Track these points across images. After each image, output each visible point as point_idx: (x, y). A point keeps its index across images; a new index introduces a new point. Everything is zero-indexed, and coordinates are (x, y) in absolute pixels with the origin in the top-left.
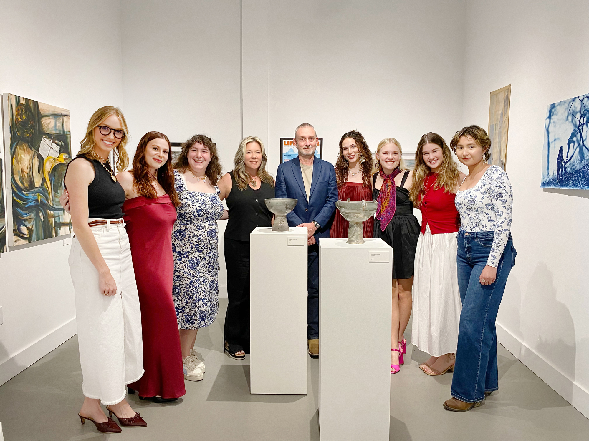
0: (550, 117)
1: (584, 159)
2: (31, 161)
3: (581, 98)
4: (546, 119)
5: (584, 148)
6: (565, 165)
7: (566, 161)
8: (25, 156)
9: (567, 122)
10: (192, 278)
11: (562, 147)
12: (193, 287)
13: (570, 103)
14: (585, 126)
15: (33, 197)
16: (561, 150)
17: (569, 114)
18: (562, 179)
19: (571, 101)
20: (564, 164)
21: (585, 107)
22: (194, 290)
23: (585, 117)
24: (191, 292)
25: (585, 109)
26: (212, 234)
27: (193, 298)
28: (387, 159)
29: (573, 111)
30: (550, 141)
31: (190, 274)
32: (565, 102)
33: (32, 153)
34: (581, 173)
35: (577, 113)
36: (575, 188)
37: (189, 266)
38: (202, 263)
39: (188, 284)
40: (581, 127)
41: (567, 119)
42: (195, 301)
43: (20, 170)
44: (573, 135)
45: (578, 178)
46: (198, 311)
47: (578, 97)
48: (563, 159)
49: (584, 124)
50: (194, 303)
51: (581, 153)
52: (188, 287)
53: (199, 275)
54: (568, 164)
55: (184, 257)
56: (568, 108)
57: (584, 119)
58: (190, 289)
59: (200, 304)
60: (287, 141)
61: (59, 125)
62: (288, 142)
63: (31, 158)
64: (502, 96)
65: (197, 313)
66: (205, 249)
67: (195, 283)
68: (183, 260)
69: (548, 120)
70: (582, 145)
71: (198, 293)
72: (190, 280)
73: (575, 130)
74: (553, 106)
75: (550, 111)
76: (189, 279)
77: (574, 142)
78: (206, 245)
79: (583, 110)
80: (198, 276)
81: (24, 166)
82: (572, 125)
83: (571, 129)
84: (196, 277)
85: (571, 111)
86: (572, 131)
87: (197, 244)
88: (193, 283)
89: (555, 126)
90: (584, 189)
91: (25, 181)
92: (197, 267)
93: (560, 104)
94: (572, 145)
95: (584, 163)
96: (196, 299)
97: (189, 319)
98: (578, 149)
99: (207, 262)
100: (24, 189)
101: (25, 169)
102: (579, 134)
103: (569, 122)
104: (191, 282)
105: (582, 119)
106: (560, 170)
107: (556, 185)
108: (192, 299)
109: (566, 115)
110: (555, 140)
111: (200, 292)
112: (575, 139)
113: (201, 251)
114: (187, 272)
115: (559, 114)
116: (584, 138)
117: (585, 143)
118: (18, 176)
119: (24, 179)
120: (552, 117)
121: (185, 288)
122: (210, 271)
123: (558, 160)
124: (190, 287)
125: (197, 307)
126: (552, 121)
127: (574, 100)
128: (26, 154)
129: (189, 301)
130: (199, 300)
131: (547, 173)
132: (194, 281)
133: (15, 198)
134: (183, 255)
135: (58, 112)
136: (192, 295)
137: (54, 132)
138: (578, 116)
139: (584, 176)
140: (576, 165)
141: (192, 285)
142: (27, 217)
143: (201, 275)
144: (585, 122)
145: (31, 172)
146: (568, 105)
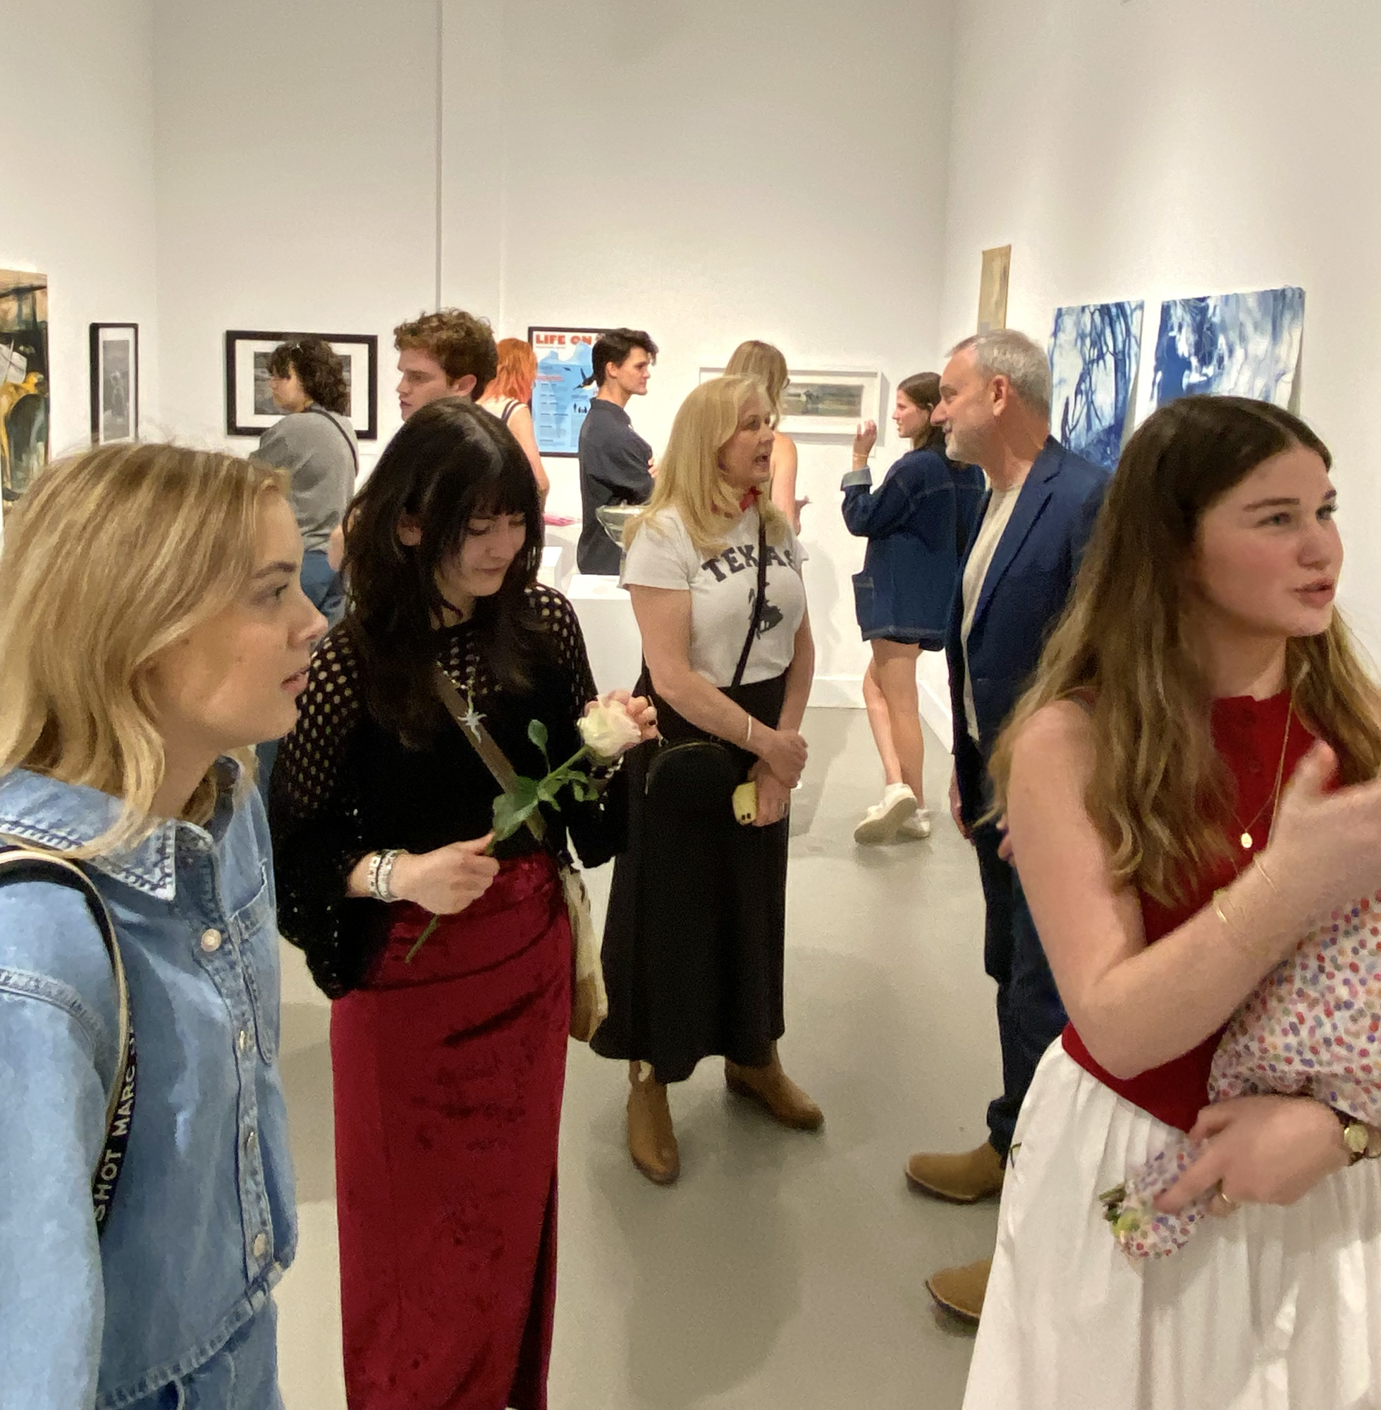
0: (1055, 334)
1: (1091, 428)
3: (1092, 310)
5: (1092, 408)
7: (1070, 427)
9: (1075, 350)
11: (1068, 398)
13: (1078, 313)
14: (1095, 365)
17: (1078, 334)
19: (1080, 312)
20: (1068, 434)
21: (1095, 328)
23: (1095, 347)
25: (1095, 332)
29: (1083, 331)
32: (1073, 311)
35: (1086, 337)
40: (1090, 366)
41: (1075, 345)
44: (1081, 379)
47: (1088, 306)
48: (1068, 422)
49: (1093, 360)
51: (1088, 414)
54: (1073, 433)
56: (1076, 324)
57: (1094, 350)
60: (542, 334)
61: (26, 310)
62: (546, 337)
64: (997, 266)
69: (1053, 340)
70: (1090, 403)
73: (1083, 368)
74: (1060, 314)
75: (1056, 323)
77: (1082, 392)
79: (1093, 332)
82: (1081, 358)
83: (1079, 366)
85: (1080, 331)
86: (1080, 369)
89: (1061, 354)
93: (1067, 311)
94: (1079, 397)
95: (1092, 435)
98: (1085, 409)
102: (1088, 377)
103: (1077, 351)
105: (1092, 350)
109: (1075, 336)
110: (1061, 382)
112: (1083, 386)
115: (1067, 330)
116: (1093, 389)
117: (1094, 397)
120: (1059, 334)
123: (1062, 422)
127: (1083, 309)
135: (25, 283)
137: (17, 328)
138: (1088, 342)
140: (1082, 439)
144: (1095, 357)
146: (1077, 318)
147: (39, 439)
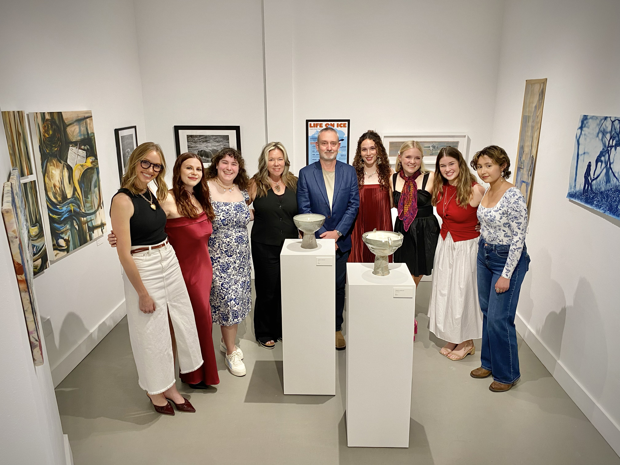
0: (581, 128)
1: (610, 182)
2: (61, 174)
3: (613, 119)
4: (578, 129)
5: (610, 171)
6: (592, 182)
7: (592, 178)
8: (55, 171)
9: (597, 138)
10: (223, 280)
11: (590, 162)
12: (224, 288)
13: (601, 120)
14: (613, 149)
15: (66, 209)
16: (589, 166)
17: (600, 131)
18: (587, 195)
19: (603, 119)
20: (590, 182)
21: (615, 130)
22: (225, 291)
23: (614, 139)
24: (223, 293)
25: (615, 132)
26: (239, 240)
27: (225, 298)
28: (409, 163)
29: (604, 130)
30: (580, 153)
31: (221, 277)
32: (597, 118)
33: (61, 165)
34: (605, 195)
35: (607, 133)
36: (598, 210)
37: (221, 270)
38: (232, 267)
39: (220, 286)
40: (609, 149)
41: (598, 136)
42: (227, 301)
43: (53, 186)
44: (602, 154)
45: (602, 200)
46: (231, 310)
47: (610, 117)
48: (590, 175)
49: (612, 146)
50: (226, 303)
51: (607, 174)
52: (220, 288)
53: (230, 278)
54: (594, 182)
55: (216, 262)
56: (599, 125)
57: (613, 141)
58: (222, 290)
59: (231, 304)
60: (312, 123)
61: (83, 129)
62: (314, 124)
63: (61, 171)
64: (537, 88)
65: (230, 312)
66: (234, 254)
67: (226, 285)
68: (215, 264)
69: (580, 131)
70: (609, 169)
71: (230, 294)
72: (221, 283)
73: (603, 149)
74: (585, 118)
75: (582, 122)
76: (220, 281)
77: (602, 162)
78: (235, 250)
79: (613, 131)
80: (228, 278)
81: (56, 181)
82: (602, 143)
83: (600, 148)
84: (227, 280)
85: (602, 129)
86: (601, 149)
87: (227, 250)
88: (224, 285)
89: (585, 139)
90: (606, 214)
91: (58, 195)
92: (228, 271)
93: (592, 118)
94: (599, 164)
95: (609, 187)
96: (228, 299)
97: (225, 317)
98: (605, 171)
99: (237, 265)
100: (58, 204)
101: (58, 184)
102: (607, 155)
103: (599, 139)
104: (222, 284)
105: (611, 140)
106: (587, 186)
107: (581, 200)
108: (225, 300)
109: (597, 131)
110: (584, 153)
111: (231, 293)
112: (603, 158)
113: (231, 256)
114: (218, 275)
115: (591, 128)
116: (611, 161)
117: (612, 166)
118: (51, 193)
119: (56, 194)
120: (584, 129)
121: (218, 290)
122: (240, 272)
123: (585, 174)
124: (222, 288)
125: (230, 306)
126: (583, 132)
127: (606, 118)
128: (56, 169)
129: (222, 301)
130: (231, 300)
131: (574, 185)
132: (225, 283)
133: (51, 215)
134: (215, 260)
135: (81, 116)
136: (224, 295)
137: (79, 138)
138: (608, 136)
139: (608, 200)
140: (602, 186)
141: (223, 287)
142: (64, 230)
143: (231, 277)
144: (614, 145)
145: (62, 185)
146: (600, 122)
147: (95, 187)
